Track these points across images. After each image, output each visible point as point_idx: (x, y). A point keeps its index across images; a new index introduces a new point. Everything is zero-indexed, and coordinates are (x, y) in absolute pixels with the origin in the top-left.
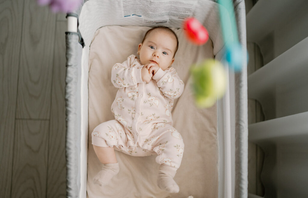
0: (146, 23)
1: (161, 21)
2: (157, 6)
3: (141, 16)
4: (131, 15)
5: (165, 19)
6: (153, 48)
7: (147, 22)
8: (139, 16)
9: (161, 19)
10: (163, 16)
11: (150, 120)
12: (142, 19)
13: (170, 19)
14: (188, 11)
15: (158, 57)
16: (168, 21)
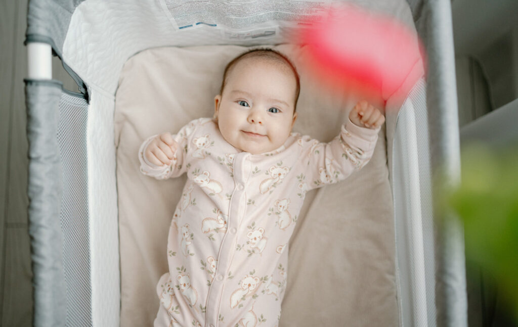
0: (231, 38)
1: (263, 33)
2: (243, 3)
3: (216, 25)
4: (194, 25)
5: (270, 27)
6: (246, 104)
7: (232, 36)
8: (212, 25)
9: (260, 28)
10: (264, 22)
11: (247, 286)
12: (220, 30)
13: (280, 28)
14: (315, 9)
15: (260, 122)
16: (278, 31)
